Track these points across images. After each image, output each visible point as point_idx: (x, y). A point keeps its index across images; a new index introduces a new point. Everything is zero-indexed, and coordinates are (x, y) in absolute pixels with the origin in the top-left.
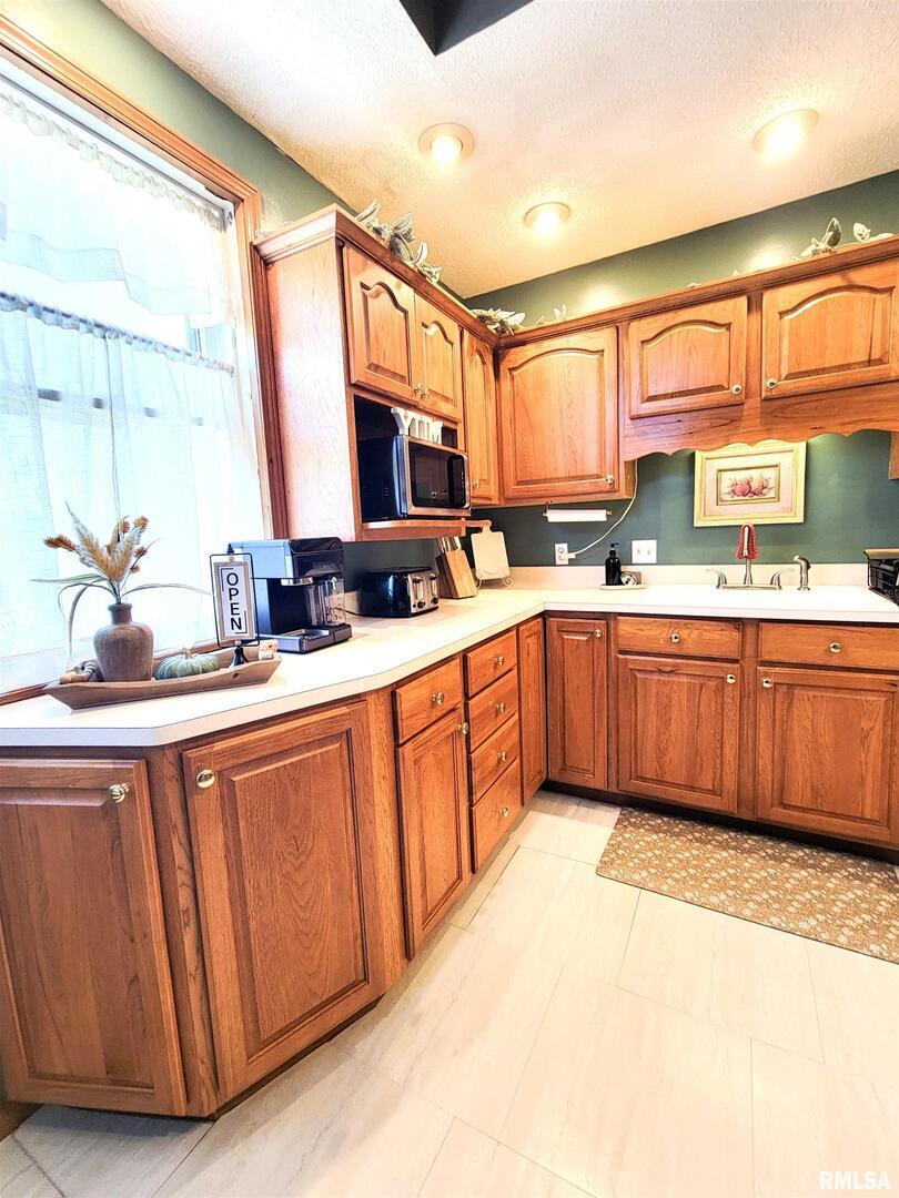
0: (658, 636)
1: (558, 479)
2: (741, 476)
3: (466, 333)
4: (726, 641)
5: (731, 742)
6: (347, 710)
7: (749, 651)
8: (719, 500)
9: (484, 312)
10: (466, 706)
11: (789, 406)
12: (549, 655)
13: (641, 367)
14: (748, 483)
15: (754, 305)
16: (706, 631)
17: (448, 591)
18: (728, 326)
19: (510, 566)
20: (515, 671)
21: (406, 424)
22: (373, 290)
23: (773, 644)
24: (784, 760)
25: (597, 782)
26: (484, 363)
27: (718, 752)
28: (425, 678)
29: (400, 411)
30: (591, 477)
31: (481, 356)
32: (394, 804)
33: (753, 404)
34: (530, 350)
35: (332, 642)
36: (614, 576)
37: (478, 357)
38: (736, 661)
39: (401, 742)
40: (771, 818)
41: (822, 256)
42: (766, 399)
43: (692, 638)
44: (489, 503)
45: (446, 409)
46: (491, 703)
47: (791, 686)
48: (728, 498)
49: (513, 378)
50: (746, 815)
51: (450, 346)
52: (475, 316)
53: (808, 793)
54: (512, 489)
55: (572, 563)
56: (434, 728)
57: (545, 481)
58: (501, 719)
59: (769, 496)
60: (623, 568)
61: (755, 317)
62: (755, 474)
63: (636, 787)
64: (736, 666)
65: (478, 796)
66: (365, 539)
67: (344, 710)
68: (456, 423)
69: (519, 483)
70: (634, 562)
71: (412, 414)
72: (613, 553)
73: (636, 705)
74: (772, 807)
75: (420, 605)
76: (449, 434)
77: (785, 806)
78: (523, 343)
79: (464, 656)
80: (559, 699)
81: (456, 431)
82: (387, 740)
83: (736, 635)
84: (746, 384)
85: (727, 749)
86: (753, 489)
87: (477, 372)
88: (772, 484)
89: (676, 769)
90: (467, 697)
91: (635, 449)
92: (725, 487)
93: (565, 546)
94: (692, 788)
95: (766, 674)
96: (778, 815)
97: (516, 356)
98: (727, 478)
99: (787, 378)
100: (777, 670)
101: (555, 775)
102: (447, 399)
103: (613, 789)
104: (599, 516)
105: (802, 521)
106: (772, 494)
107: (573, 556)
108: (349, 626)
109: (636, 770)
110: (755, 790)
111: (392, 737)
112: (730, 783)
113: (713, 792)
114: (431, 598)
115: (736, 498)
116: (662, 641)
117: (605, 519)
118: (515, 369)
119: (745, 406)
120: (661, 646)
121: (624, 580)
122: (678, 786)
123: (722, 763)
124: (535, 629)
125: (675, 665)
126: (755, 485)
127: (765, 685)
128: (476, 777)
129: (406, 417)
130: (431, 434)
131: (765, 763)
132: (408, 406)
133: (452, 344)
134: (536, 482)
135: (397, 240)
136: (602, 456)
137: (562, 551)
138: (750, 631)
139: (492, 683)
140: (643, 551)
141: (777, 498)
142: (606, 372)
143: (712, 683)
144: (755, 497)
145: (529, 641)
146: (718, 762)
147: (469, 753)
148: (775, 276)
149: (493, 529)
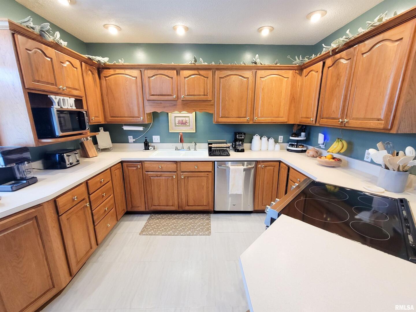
0: (156, 167)
1: (126, 117)
2: (180, 119)
3: (83, 63)
4: (173, 167)
5: (176, 192)
6: (35, 210)
7: (179, 169)
8: (175, 125)
9: (90, 57)
10: (89, 197)
11: (188, 103)
12: (124, 174)
13: (149, 85)
14: (182, 121)
15: (178, 73)
16: (168, 164)
17: (85, 155)
18: (172, 78)
19: (112, 143)
20: (110, 182)
21: (56, 101)
22: (33, 51)
23: (184, 167)
24: (187, 195)
25: (142, 209)
26: (93, 74)
27: (173, 195)
28: (69, 193)
29: (53, 97)
30: (136, 117)
31: (91, 71)
32: (60, 233)
33: (179, 101)
34: (111, 72)
35: (28, 184)
36: (147, 147)
37: (90, 72)
38: (176, 172)
39: (60, 214)
40: (186, 209)
41: (193, 65)
42: (182, 101)
43: (165, 167)
44: (100, 123)
45: (76, 93)
46: (101, 194)
47: (188, 177)
48: (177, 124)
49: (106, 80)
50: (180, 210)
51: (75, 69)
52: (87, 58)
53: (193, 201)
54: (109, 119)
55: (134, 142)
56: (75, 207)
57: (121, 117)
58: (104, 198)
59: (187, 125)
60: (149, 144)
61: (179, 77)
62: (184, 118)
63: (153, 208)
64: (176, 173)
65: (97, 223)
66: (40, 145)
67: (33, 210)
68: (82, 97)
69: (112, 117)
70: (153, 142)
71: (58, 97)
72: (146, 140)
73: (151, 186)
74: (186, 206)
75: (71, 164)
76: (79, 102)
77: (188, 206)
78: (109, 68)
79: (87, 182)
80: (129, 187)
81: (82, 100)
82: (54, 215)
83: (175, 165)
84: (178, 95)
85: (175, 194)
86: (184, 123)
87: (90, 78)
88: (188, 122)
89: (163, 202)
90: (89, 194)
91: (149, 109)
92: (177, 122)
93: (132, 137)
94: (167, 206)
95: (182, 175)
96: (187, 208)
97: (106, 72)
98: (177, 119)
99: (187, 96)
100: (185, 173)
101: (129, 209)
102: (76, 89)
103: (147, 210)
104: (141, 129)
105: (195, 132)
106: (188, 124)
107: (134, 140)
108: (36, 178)
109: (153, 203)
110: (182, 203)
111: (56, 214)
112: (176, 203)
113: (172, 206)
114: (76, 160)
115: (180, 125)
116: (157, 168)
117: (142, 130)
118: (107, 77)
119: (178, 101)
120: (157, 169)
121: (150, 148)
122: (164, 206)
123: (174, 198)
124: (118, 167)
125: (161, 174)
126: (184, 121)
127: (182, 177)
128: (95, 218)
129: (56, 98)
130: (70, 104)
131: (183, 196)
132: (56, 94)
133: (77, 68)
134: (118, 117)
135: (43, 33)
136: (139, 110)
137: (131, 139)
138: (178, 164)
139: (100, 188)
140: (156, 138)
141: (189, 125)
142: (138, 84)
143: (170, 178)
144: (184, 125)
145: (116, 171)
146: (173, 198)
147: (92, 211)
148: (182, 67)
149: (105, 130)
